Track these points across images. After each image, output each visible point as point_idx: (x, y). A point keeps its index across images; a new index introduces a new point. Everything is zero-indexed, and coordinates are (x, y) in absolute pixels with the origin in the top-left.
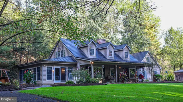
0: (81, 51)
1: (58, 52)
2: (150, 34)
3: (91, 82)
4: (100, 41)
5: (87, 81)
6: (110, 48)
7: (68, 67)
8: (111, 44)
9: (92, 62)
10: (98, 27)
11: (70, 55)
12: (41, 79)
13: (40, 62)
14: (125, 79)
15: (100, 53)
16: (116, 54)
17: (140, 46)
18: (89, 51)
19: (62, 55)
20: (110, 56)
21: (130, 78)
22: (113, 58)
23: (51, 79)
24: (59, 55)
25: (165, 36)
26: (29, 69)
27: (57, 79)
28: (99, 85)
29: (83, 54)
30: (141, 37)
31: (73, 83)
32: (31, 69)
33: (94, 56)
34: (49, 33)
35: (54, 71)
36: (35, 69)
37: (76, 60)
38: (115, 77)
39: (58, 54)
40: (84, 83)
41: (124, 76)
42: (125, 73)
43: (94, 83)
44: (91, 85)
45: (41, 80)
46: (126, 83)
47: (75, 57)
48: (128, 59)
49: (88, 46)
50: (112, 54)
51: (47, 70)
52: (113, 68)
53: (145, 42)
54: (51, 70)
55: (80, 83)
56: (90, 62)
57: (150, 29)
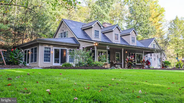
0: (85, 33)
1: (61, 33)
2: (155, 23)
3: (93, 65)
4: (106, 24)
5: (88, 64)
6: (116, 31)
7: (69, 49)
8: (117, 27)
9: (95, 43)
10: (104, 13)
11: (72, 36)
12: (37, 60)
13: (36, 41)
14: (132, 65)
15: (105, 36)
16: (122, 39)
17: (145, 34)
18: (93, 33)
19: (65, 36)
20: (116, 39)
21: (137, 64)
22: (119, 42)
23: (49, 61)
24: (62, 37)
25: (170, 25)
26: (27, 50)
27: (56, 61)
28: (102, 69)
29: (86, 35)
30: (147, 25)
31: (71, 65)
32: (29, 49)
33: (99, 39)
34: (54, 16)
35: (53, 52)
36: (32, 49)
37: (79, 42)
38: (121, 62)
39: (61, 35)
40: (84, 66)
41: (131, 60)
42: (132, 58)
43: (96, 67)
44: (93, 68)
45: (37, 62)
46: (133, 69)
47: (78, 38)
48: (135, 44)
49: (92, 27)
50: (118, 38)
51: (45, 51)
52: (119, 53)
53: (151, 30)
54: (50, 52)
55: (79, 66)
56: (93, 43)
57: (155, 18)
